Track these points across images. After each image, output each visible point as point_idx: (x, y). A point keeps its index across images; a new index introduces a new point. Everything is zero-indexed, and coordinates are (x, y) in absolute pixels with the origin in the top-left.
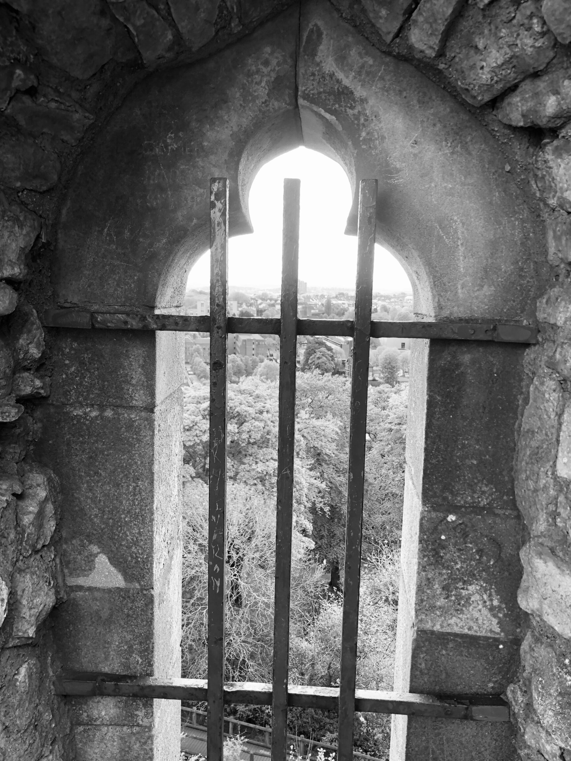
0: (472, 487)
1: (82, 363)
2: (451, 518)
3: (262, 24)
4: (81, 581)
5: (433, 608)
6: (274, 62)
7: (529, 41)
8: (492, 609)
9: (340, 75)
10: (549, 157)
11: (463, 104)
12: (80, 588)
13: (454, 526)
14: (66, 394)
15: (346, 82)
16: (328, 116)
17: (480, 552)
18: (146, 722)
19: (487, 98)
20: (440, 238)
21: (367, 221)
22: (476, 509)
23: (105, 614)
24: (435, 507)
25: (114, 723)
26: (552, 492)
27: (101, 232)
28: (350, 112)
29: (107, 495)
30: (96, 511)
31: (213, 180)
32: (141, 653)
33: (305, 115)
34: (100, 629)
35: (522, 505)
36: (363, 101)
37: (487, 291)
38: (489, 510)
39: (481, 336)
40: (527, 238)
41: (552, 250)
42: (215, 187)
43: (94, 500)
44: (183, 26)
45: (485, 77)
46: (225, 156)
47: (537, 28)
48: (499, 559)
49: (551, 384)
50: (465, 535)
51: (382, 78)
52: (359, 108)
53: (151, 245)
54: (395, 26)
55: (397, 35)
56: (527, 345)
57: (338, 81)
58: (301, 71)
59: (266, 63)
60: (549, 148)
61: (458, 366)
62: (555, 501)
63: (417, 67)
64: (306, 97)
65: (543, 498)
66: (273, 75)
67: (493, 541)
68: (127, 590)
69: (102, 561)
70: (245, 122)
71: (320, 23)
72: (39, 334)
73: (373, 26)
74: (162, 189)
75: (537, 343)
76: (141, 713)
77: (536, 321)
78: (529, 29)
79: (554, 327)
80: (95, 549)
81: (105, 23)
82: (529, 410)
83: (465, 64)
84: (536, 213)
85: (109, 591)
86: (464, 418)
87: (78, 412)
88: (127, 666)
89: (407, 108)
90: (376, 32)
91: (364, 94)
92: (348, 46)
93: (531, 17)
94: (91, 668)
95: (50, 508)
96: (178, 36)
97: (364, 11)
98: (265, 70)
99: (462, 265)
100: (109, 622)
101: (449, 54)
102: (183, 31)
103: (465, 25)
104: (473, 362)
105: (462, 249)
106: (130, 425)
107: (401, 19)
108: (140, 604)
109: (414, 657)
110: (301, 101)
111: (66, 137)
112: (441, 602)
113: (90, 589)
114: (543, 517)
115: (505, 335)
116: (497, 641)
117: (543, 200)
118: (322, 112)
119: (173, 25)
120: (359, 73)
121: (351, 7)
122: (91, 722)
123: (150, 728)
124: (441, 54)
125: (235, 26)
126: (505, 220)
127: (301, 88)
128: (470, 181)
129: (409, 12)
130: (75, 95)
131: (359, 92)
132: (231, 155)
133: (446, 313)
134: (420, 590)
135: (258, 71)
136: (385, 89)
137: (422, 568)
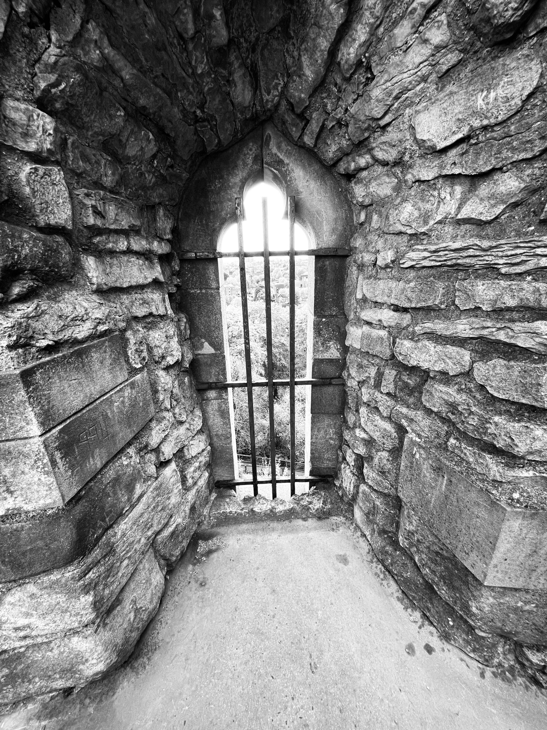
0: (330, 308)
1: (192, 273)
2: (324, 320)
3: (248, 133)
4: (199, 352)
5: (318, 351)
6: (254, 149)
7: (345, 142)
8: (337, 349)
9: (279, 154)
10: (353, 185)
11: (324, 165)
12: (199, 354)
13: (325, 323)
14: (187, 285)
15: (281, 157)
16: (275, 171)
17: (333, 330)
18: (226, 397)
19: (332, 163)
20: (317, 218)
21: (292, 212)
22: (332, 316)
23: (209, 362)
24: (318, 317)
25: (215, 399)
26: (355, 305)
27: (194, 222)
28: (283, 169)
29: (206, 321)
30: (202, 327)
31: (236, 198)
32: (222, 375)
33: (266, 171)
34: (208, 368)
35: (346, 312)
36: (288, 164)
37: (334, 237)
38: (336, 316)
39: (332, 254)
40: (347, 216)
41: (355, 220)
42: (237, 201)
43: (201, 323)
44: (222, 137)
45: (331, 155)
46: (238, 189)
47: (347, 137)
48: (339, 332)
49: (355, 268)
50: (328, 325)
51: (294, 155)
52: (286, 167)
53: (213, 226)
54: (299, 134)
55: (299, 138)
56: (347, 256)
57: (278, 157)
58: (264, 153)
59: (251, 150)
60: (353, 182)
61: (325, 266)
62: (356, 308)
63: (307, 150)
64: (267, 164)
65: (352, 307)
66: (254, 155)
67: (337, 326)
68: (216, 354)
69: (206, 344)
70: (245, 174)
71: (270, 132)
72: (178, 261)
73: (290, 134)
74: (215, 203)
75: (351, 255)
76: (224, 395)
77: (350, 247)
78: (345, 137)
79: (356, 248)
80: (203, 340)
81: (195, 137)
82: (348, 279)
83: (324, 150)
84: (350, 206)
85: (210, 355)
86: (327, 284)
87: (192, 291)
88: (218, 379)
89: (304, 167)
90: (291, 136)
91: (288, 162)
92: (281, 142)
93: (345, 133)
94: (206, 381)
95: (187, 325)
96: (219, 141)
97: (287, 128)
98: (251, 153)
99: (325, 228)
100: (210, 365)
101: (318, 146)
102: (222, 139)
103: (324, 135)
104: (330, 264)
105: (325, 222)
106: (212, 295)
107: (301, 132)
108: (221, 358)
109: (313, 368)
110: (265, 165)
111: (180, 183)
112: (321, 349)
113: (203, 354)
114: (352, 313)
115: (340, 253)
116: (339, 359)
117: (352, 202)
118: (273, 169)
119: (218, 137)
120: (286, 153)
121: (282, 126)
122: (208, 399)
123: (227, 399)
124: (315, 145)
125: (239, 136)
126: (339, 210)
127: (265, 160)
128: (327, 195)
129: (303, 129)
130: (184, 166)
131: (286, 161)
132: (240, 188)
133: (320, 246)
134: (314, 345)
135: (248, 153)
136: (296, 160)
137: (315, 338)
